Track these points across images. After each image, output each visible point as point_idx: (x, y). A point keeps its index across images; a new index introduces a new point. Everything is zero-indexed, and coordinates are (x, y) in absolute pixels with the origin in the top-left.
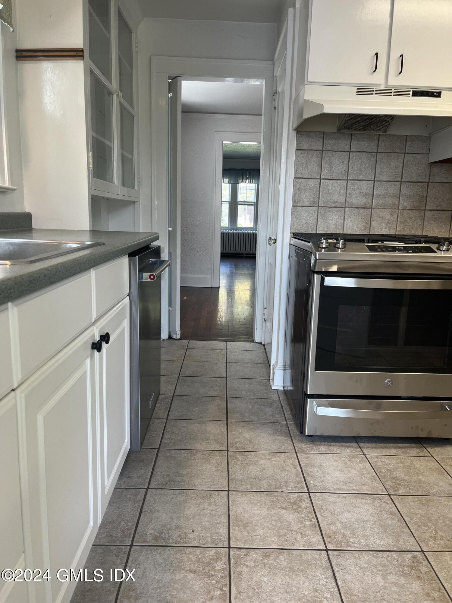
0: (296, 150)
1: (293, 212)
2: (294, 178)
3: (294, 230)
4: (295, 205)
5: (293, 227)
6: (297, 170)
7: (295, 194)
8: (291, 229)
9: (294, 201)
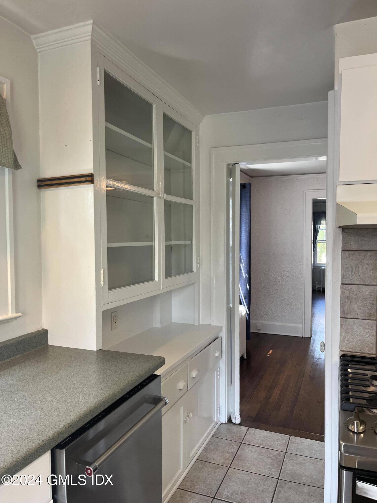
0: (342, 250)
1: (342, 325)
2: (342, 284)
3: (344, 348)
4: (343, 317)
5: (343, 344)
6: (345, 274)
7: (343, 303)
8: (341, 346)
9: (343, 311)
